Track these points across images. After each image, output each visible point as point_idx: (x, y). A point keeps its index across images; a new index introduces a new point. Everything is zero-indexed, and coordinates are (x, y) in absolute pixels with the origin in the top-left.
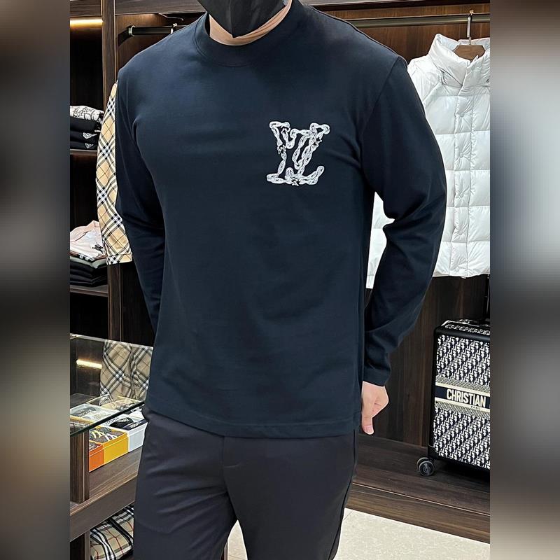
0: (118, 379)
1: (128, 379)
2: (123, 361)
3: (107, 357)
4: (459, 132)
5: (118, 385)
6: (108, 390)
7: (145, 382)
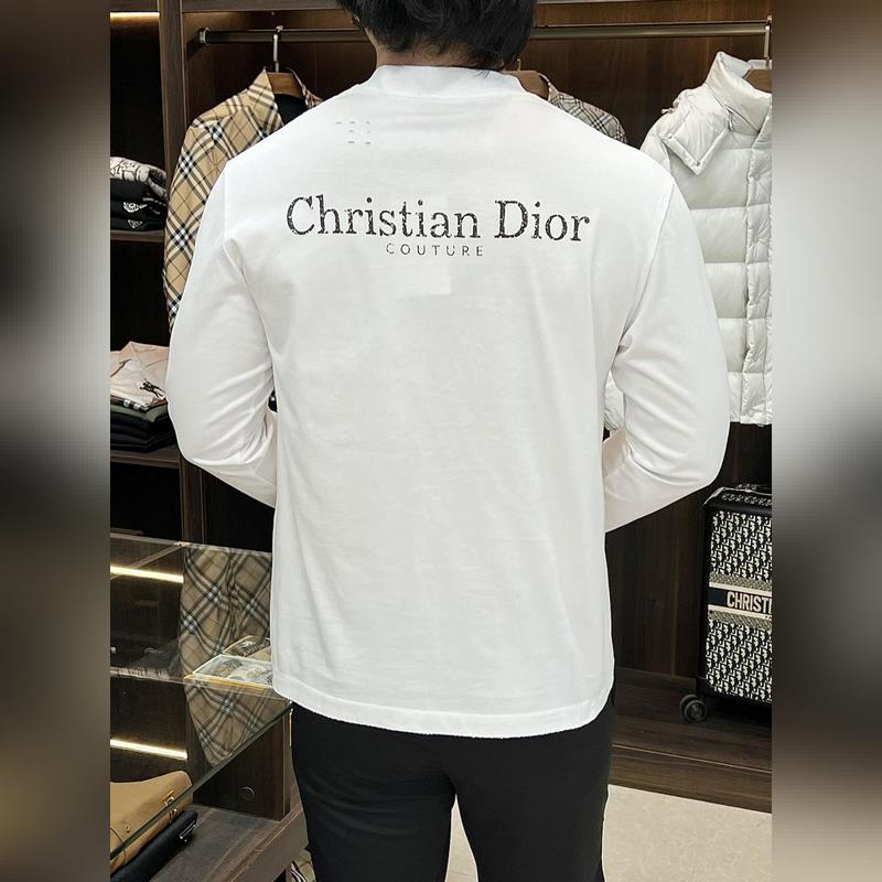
0: (211, 600)
1: (225, 599)
2: (219, 571)
3: (192, 567)
4: (753, 204)
5: (212, 610)
6: (195, 619)
7: (248, 602)
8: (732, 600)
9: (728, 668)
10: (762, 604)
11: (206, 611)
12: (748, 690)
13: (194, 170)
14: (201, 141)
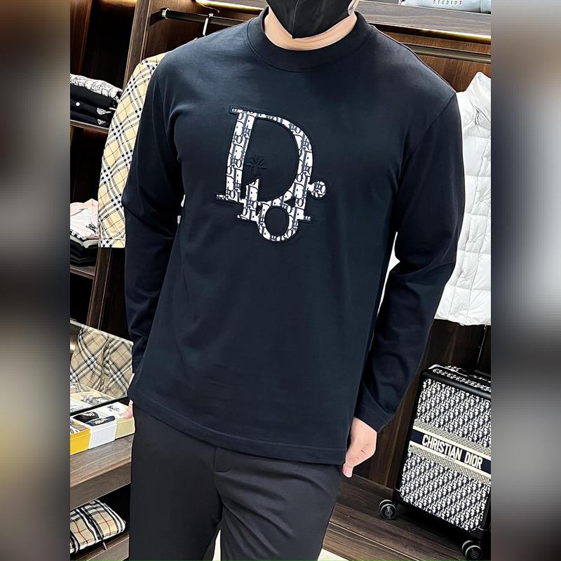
0: (89, 366)
1: (99, 367)
2: (98, 348)
3: (82, 341)
4: (483, 175)
5: (88, 372)
6: (77, 375)
7: (116, 373)
8: (426, 441)
9: (415, 487)
10: (444, 448)
11: (84, 372)
12: (425, 504)
13: (135, 90)
14: (143, 73)
